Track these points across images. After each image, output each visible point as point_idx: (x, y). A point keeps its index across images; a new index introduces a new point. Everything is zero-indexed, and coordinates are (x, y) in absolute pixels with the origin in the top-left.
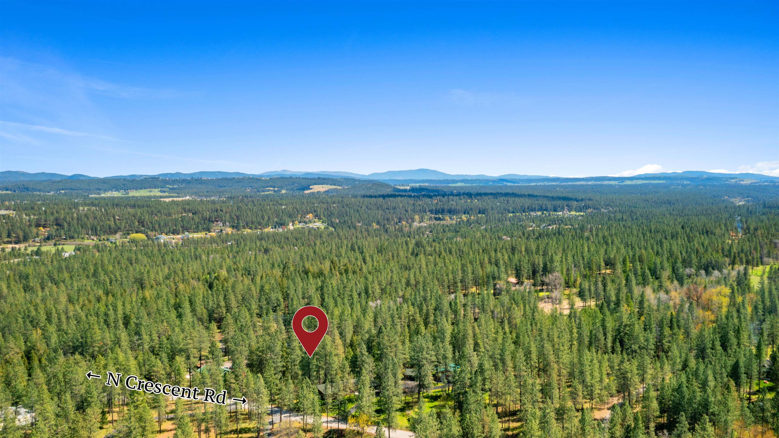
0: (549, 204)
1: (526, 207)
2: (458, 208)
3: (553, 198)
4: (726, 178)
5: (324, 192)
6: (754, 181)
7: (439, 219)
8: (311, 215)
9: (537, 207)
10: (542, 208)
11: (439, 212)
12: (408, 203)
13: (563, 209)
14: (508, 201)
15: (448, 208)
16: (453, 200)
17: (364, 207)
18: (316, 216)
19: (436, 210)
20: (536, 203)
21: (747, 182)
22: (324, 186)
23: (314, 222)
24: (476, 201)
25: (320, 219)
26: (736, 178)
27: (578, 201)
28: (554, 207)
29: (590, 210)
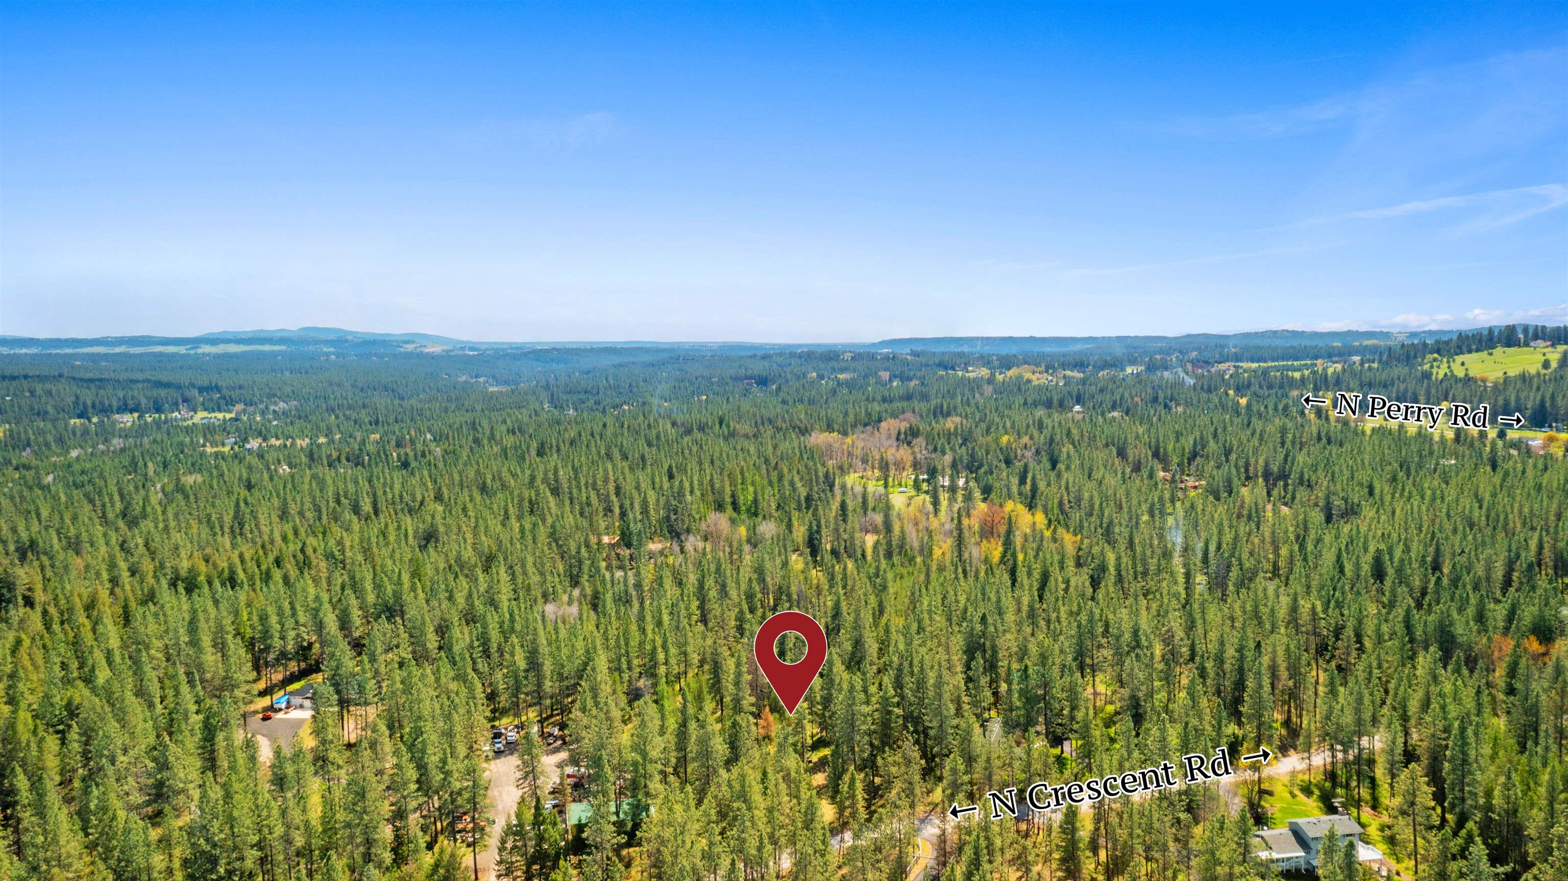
0: (140, 396)
1: (89, 403)
4: (397, 341)
6: (445, 348)
9: (115, 404)
10: (126, 404)
13: (175, 406)
20: (110, 396)
21: (437, 349)
26: (413, 342)
27: (201, 390)
28: (156, 402)
29: (240, 407)
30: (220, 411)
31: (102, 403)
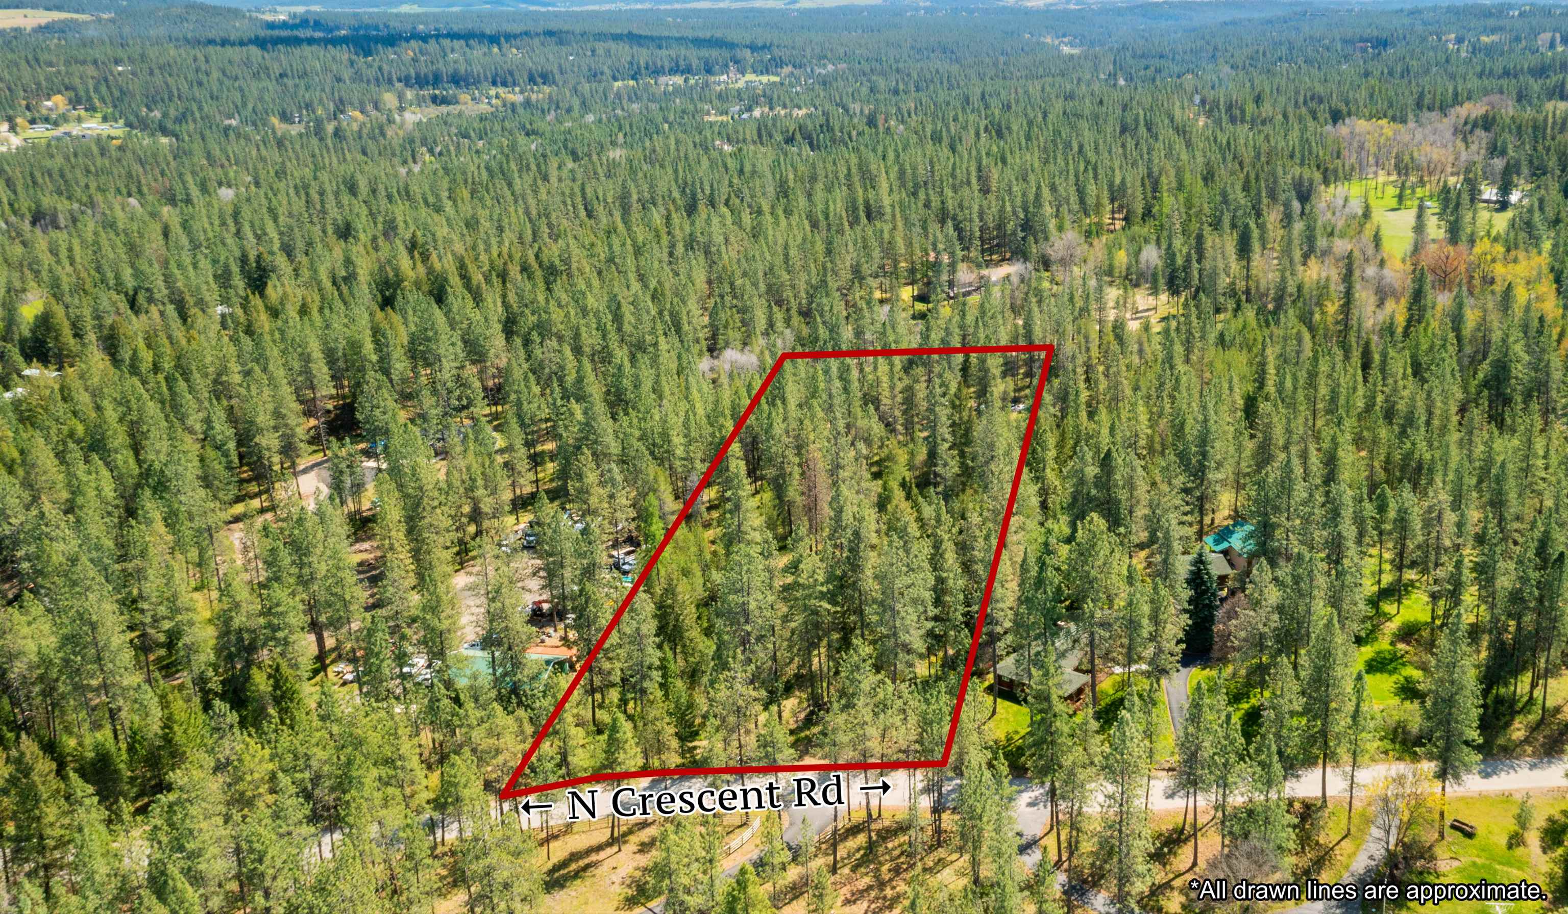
0: (693, 56)
1: (643, 64)
2: (476, 69)
3: (698, 42)
5: (34, 30)
7: (444, 101)
8: (58, 99)
9: (667, 65)
10: (677, 65)
11: (427, 83)
12: (334, 58)
13: (725, 69)
14: (593, 51)
15: (451, 71)
16: (453, 50)
17: (215, 74)
18: (75, 102)
19: (418, 76)
20: (664, 56)
22: (29, 12)
23: (79, 120)
24: (514, 51)
25: (92, 109)
27: (753, 48)
28: (706, 63)
29: (787, 70)
30: (768, 73)
31: (654, 63)
